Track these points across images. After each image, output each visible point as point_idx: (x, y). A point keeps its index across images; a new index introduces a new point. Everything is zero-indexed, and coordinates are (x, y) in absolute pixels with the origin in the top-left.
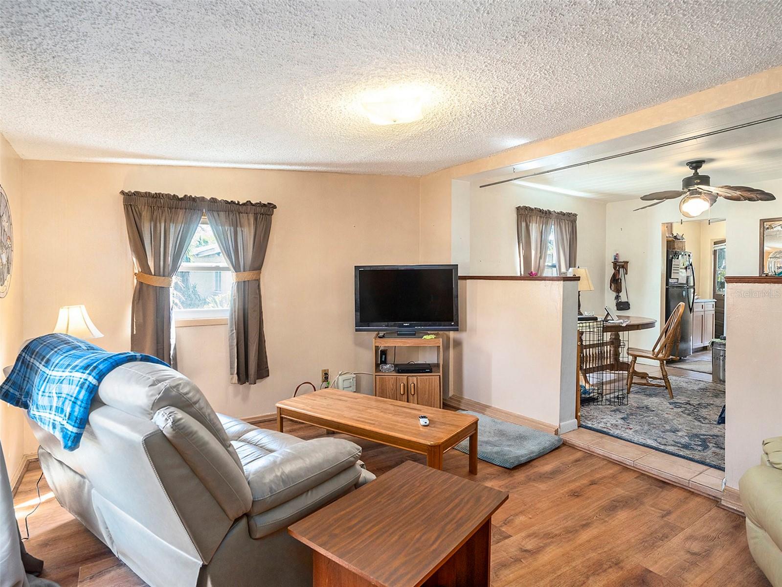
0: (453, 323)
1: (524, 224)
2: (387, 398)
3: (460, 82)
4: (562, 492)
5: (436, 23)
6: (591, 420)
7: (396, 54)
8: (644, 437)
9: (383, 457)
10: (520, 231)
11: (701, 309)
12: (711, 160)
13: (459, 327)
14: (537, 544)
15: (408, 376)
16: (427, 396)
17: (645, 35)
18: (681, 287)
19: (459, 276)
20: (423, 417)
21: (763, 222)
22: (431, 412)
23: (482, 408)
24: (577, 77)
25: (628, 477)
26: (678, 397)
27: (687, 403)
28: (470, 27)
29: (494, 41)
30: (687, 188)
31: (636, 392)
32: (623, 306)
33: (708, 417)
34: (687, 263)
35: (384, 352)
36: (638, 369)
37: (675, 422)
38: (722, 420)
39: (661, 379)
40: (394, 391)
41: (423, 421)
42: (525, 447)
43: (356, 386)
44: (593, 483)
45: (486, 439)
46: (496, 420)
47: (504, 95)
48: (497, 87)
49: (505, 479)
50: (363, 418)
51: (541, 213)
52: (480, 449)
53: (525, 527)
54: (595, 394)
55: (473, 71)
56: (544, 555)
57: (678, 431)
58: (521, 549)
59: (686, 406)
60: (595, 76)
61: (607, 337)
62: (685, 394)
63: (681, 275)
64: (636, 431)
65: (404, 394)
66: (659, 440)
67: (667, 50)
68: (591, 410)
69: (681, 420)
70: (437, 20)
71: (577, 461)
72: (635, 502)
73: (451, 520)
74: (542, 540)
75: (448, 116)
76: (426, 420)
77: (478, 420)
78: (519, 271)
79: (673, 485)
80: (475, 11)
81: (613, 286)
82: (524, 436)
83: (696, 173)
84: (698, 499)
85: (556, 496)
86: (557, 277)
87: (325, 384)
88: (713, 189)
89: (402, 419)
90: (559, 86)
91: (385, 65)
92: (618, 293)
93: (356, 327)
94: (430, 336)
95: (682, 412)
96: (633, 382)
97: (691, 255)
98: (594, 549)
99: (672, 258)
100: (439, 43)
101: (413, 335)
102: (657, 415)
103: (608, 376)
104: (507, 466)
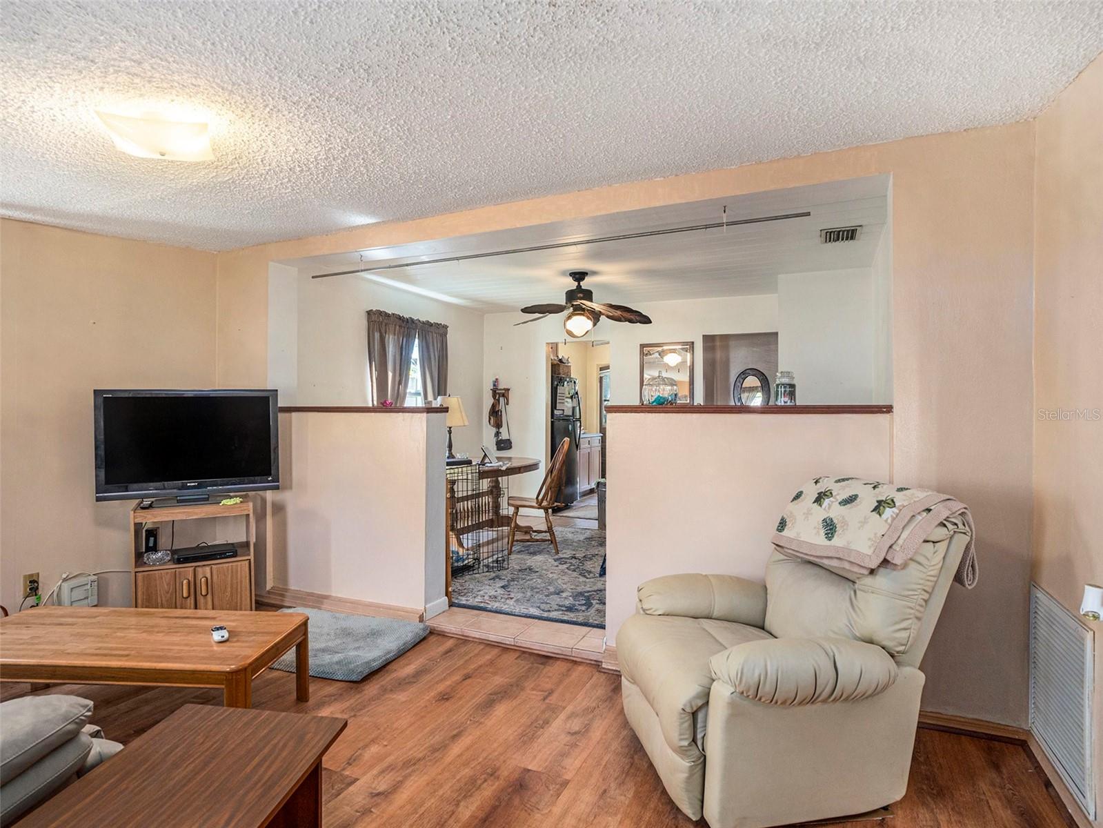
0: (270, 479)
1: (377, 335)
2: (157, 608)
3: (274, 116)
4: (428, 698)
5: (228, 13)
6: (464, 595)
7: (158, 43)
8: (526, 606)
9: (147, 708)
10: (371, 345)
11: (587, 445)
12: (594, 273)
13: (280, 484)
14: (394, 780)
15: (196, 567)
16: (228, 594)
17: (517, 109)
18: (566, 419)
19: (280, 407)
20: (218, 629)
21: (642, 346)
22: (233, 618)
23: (317, 600)
24: (440, 143)
25: (509, 658)
26: (564, 551)
27: (573, 557)
28: (285, 35)
29: (324, 65)
30: (571, 302)
31: (519, 552)
32: (504, 445)
33: (593, 570)
34: (572, 392)
35: (152, 533)
36: (521, 522)
37: (560, 581)
38: (603, 572)
39: (545, 532)
40: (172, 594)
41: (217, 636)
42: (378, 647)
43: (98, 595)
44: (467, 677)
45: (323, 645)
46: (337, 615)
47: (343, 148)
48: (332, 134)
49: (350, 699)
50: (106, 648)
51: (401, 321)
52: (312, 661)
53: (379, 759)
54: (470, 560)
55: (294, 103)
56: (402, 792)
57: (562, 592)
58: (372, 793)
59: (571, 561)
60: (462, 146)
61: (485, 484)
62: (571, 547)
63: (567, 406)
64: (517, 601)
65: (189, 596)
66: (543, 606)
67: (542, 134)
68: (466, 581)
69: (566, 578)
70: (230, 9)
71: (447, 652)
72: (515, 689)
73: (256, 783)
74: (401, 771)
75: (258, 164)
76: (225, 634)
77: (308, 619)
78: (371, 399)
79: (555, 657)
80: (291, 13)
81: (492, 419)
82: (378, 631)
83: (579, 286)
84: (580, 668)
85: (420, 706)
86: (422, 408)
87: (31, 600)
88: (595, 306)
89: (182, 638)
90: (418, 151)
91: (138, 56)
92: (499, 429)
93: (97, 493)
94: (232, 500)
95: (567, 568)
96: (515, 539)
97: (577, 382)
98: (466, 764)
99: (557, 385)
100: (235, 46)
101: (205, 500)
102: (540, 577)
103: (486, 535)
104: (354, 678)
